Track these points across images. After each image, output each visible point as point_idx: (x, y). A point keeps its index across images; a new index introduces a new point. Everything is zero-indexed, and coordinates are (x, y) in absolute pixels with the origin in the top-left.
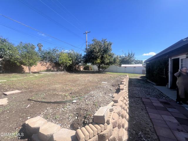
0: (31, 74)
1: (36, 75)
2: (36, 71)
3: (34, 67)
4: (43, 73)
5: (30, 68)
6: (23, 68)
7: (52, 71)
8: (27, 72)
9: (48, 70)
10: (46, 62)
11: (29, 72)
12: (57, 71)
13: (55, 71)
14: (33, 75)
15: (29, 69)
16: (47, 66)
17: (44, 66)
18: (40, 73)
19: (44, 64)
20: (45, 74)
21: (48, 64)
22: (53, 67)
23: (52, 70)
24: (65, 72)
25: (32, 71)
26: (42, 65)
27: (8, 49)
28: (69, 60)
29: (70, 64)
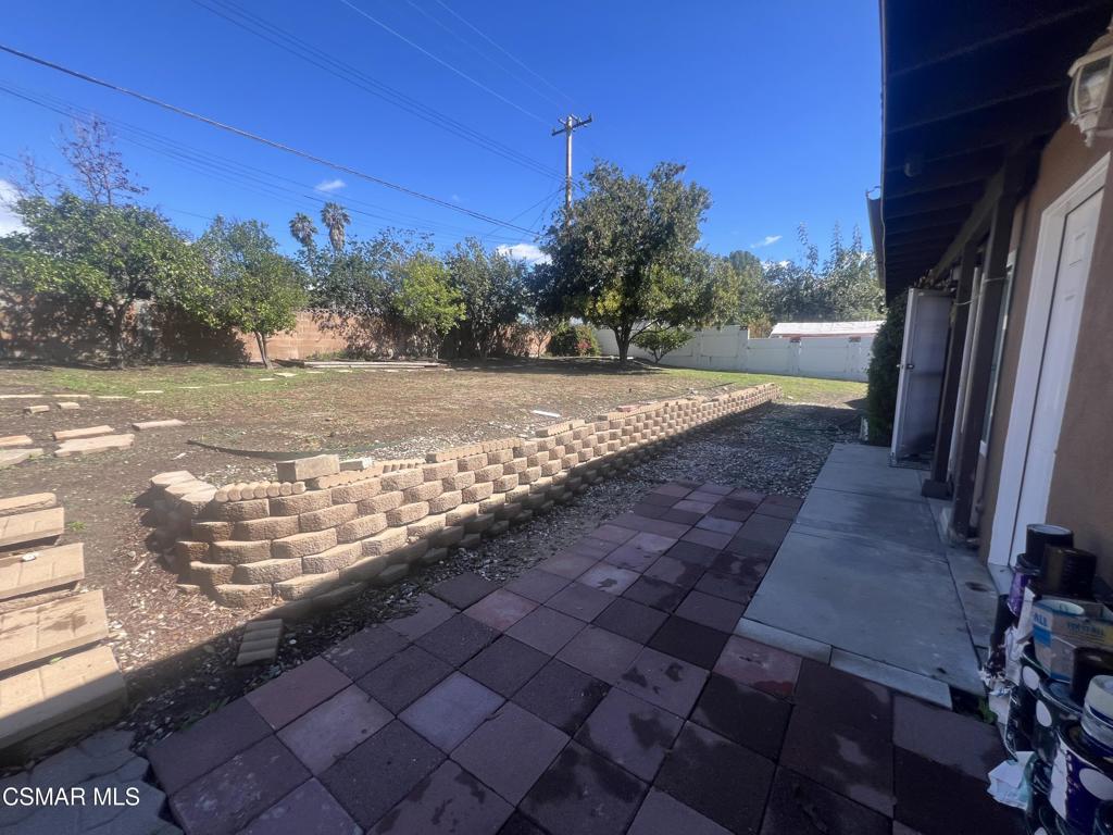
0: (271, 367)
1: (287, 374)
2: (295, 355)
3: (288, 338)
4: (321, 365)
5: (265, 343)
6: (241, 344)
7: (373, 358)
9: (352, 354)
10: (340, 314)
11: (260, 360)
12: (398, 357)
13: (388, 355)
14: (275, 376)
15: (263, 352)
16: (348, 331)
17: (331, 333)
18: (309, 366)
19: (332, 323)
20: (331, 371)
21: (351, 321)
22: (376, 337)
23: (374, 350)
24: (434, 364)
25: (271, 356)
26: (322, 328)
27: (164, 256)
28: (451, 304)
29: (458, 320)
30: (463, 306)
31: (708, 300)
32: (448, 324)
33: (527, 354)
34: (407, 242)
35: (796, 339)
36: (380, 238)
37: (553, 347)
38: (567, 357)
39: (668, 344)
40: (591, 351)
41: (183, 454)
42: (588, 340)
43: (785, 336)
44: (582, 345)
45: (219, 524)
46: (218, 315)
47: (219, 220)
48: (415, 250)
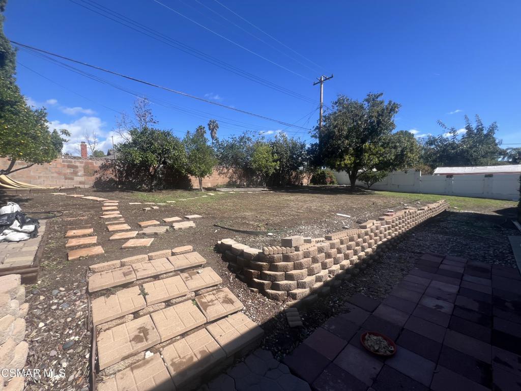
0: (203, 191)
1: (211, 194)
2: (209, 185)
3: (208, 178)
4: (223, 190)
5: (201, 180)
6: (190, 180)
7: (238, 187)
8: (196, 188)
9: (230, 185)
10: (227, 168)
11: (199, 188)
12: (248, 186)
13: (244, 185)
14: (207, 195)
15: (200, 183)
16: (229, 175)
17: (223, 176)
18: (218, 190)
19: (223, 172)
20: (227, 192)
21: (231, 171)
22: (240, 178)
23: (238, 183)
24: (265, 189)
25: (203, 186)
26: (219, 174)
27: (174, 148)
28: (274, 161)
29: (275, 169)
30: (278, 162)
31: (402, 158)
32: (272, 171)
33: (302, 184)
34: (254, 136)
35: (450, 176)
36: (243, 135)
37: (313, 181)
38: (320, 186)
39: (375, 179)
40: (332, 182)
41: (216, 231)
42: (331, 177)
43: (441, 174)
44: (328, 179)
45: (265, 263)
46: (186, 170)
47: (188, 132)
48: (257, 139)
